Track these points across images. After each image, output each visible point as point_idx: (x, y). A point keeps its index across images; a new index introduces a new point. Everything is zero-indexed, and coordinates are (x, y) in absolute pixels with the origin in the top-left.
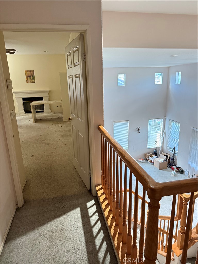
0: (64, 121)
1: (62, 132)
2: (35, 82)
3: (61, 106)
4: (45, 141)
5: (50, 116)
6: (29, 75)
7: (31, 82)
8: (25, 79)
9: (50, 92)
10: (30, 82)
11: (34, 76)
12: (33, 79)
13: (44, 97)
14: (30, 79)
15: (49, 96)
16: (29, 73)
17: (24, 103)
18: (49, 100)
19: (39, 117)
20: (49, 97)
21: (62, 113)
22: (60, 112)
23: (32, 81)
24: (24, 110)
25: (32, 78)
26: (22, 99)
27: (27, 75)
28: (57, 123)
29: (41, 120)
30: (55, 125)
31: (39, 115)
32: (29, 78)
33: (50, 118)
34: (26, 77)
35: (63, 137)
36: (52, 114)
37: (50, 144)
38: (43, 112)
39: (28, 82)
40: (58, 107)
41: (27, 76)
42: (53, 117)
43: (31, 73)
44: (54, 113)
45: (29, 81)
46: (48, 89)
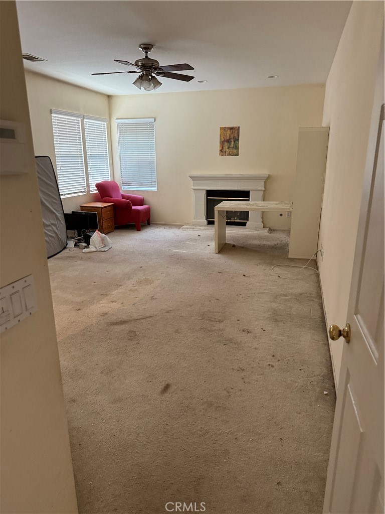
0: (289, 257)
1: (276, 297)
2: (237, 155)
3: (289, 215)
4: (221, 326)
5: (260, 238)
6: (228, 138)
7: (229, 155)
8: (218, 147)
9: (267, 180)
10: (226, 154)
11: (238, 140)
12: (236, 147)
13: (252, 190)
14: (229, 148)
15: (264, 189)
16: (229, 132)
17: (208, 201)
18: (264, 200)
19: (233, 238)
20: (264, 191)
21: (288, 232)
22: (283, 228)
23: (231, 153)
24: (205, 217)
25: (232, 145)
26: (205, 192)
27: (222, 138)
28: (271, 264)
29: (234, 246)
30: (263, 267)
31: (232, 232)
32: (226, 144)
33: (256, 242)
34: (220, 144)
35: (276, 321)
36: (265, 232)
37: (231, 340)
38: (244, 224)
39: (222, 155)
40: (281, 215)
41: (223, 140)
42: (264, 243)
43: (232, 133)
44: (271, 230)
45: (225, 152)
46: (264, 172)
